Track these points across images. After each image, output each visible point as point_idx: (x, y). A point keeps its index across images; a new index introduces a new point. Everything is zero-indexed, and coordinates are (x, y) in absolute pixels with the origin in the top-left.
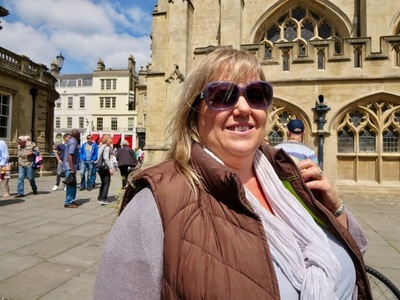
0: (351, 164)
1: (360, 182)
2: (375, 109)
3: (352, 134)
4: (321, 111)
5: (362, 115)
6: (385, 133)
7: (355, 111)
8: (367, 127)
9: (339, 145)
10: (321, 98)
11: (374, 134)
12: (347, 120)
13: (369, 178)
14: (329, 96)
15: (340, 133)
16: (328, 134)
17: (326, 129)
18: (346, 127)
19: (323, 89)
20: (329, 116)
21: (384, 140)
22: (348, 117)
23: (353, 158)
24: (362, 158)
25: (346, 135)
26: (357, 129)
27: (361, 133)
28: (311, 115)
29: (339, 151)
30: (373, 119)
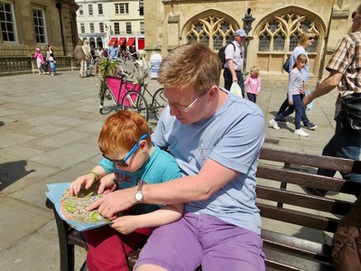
0: (266, 60)
1: (271, 72)
2: (287, 19)
3: (269, 38)
4: (248, 21)
5: (278, 24)
6: (292, 37)
7: (272, 20)
8: (280, 33)
9: (260, 46)
10: (249, 10)
11: (284, 38)
12: (266, 28)
13: (277, 70)
14: (255, 9)
15: (261, 37)
16: (252, 38)
17: (250, 34)
18: (266, 33)
19: (251, 4)
20: (254, 25)
21: (291, 42)
22: (267, 25)
23: (268, 55)
24: (274, 56)
25: (265, 39)
26: (272, 35)
27: (276, 37)
28: (241, 23)
29: (260, 50)
30: (284, 27)
